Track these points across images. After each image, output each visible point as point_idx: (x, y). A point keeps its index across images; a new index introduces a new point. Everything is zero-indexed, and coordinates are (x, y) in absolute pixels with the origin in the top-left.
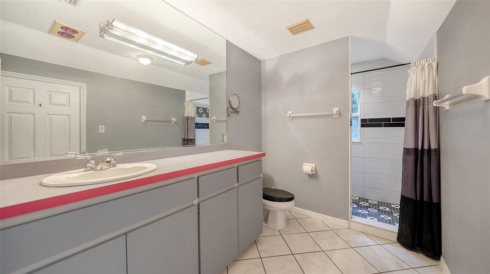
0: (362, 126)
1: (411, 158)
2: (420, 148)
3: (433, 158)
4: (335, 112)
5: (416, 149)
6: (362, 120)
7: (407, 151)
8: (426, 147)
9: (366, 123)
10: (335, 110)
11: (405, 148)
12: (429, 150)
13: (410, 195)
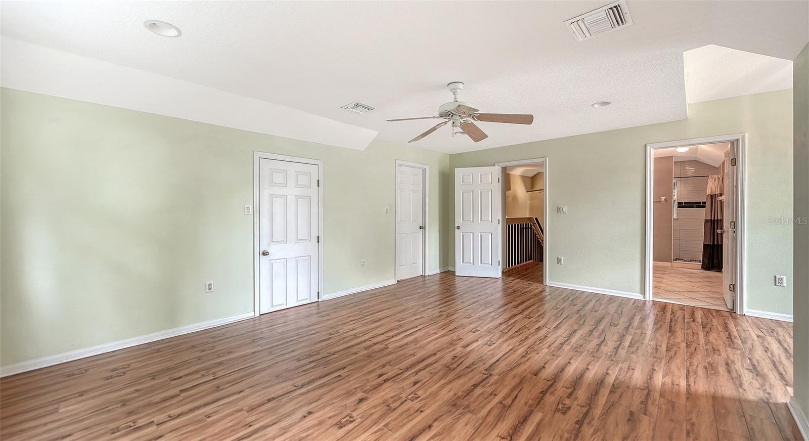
0: (679, 207)
1: (709, 224)
2: (713, 219)
3: (719, 223)
4: (663, 200)
5: (711, 220)
6: (679, 203)
7: (706, 221)
8: (716, 219)
9: (681, 205)
10: (663, 198)
11: (705, 220)
12: (718, 220)
13: (708, 243)
